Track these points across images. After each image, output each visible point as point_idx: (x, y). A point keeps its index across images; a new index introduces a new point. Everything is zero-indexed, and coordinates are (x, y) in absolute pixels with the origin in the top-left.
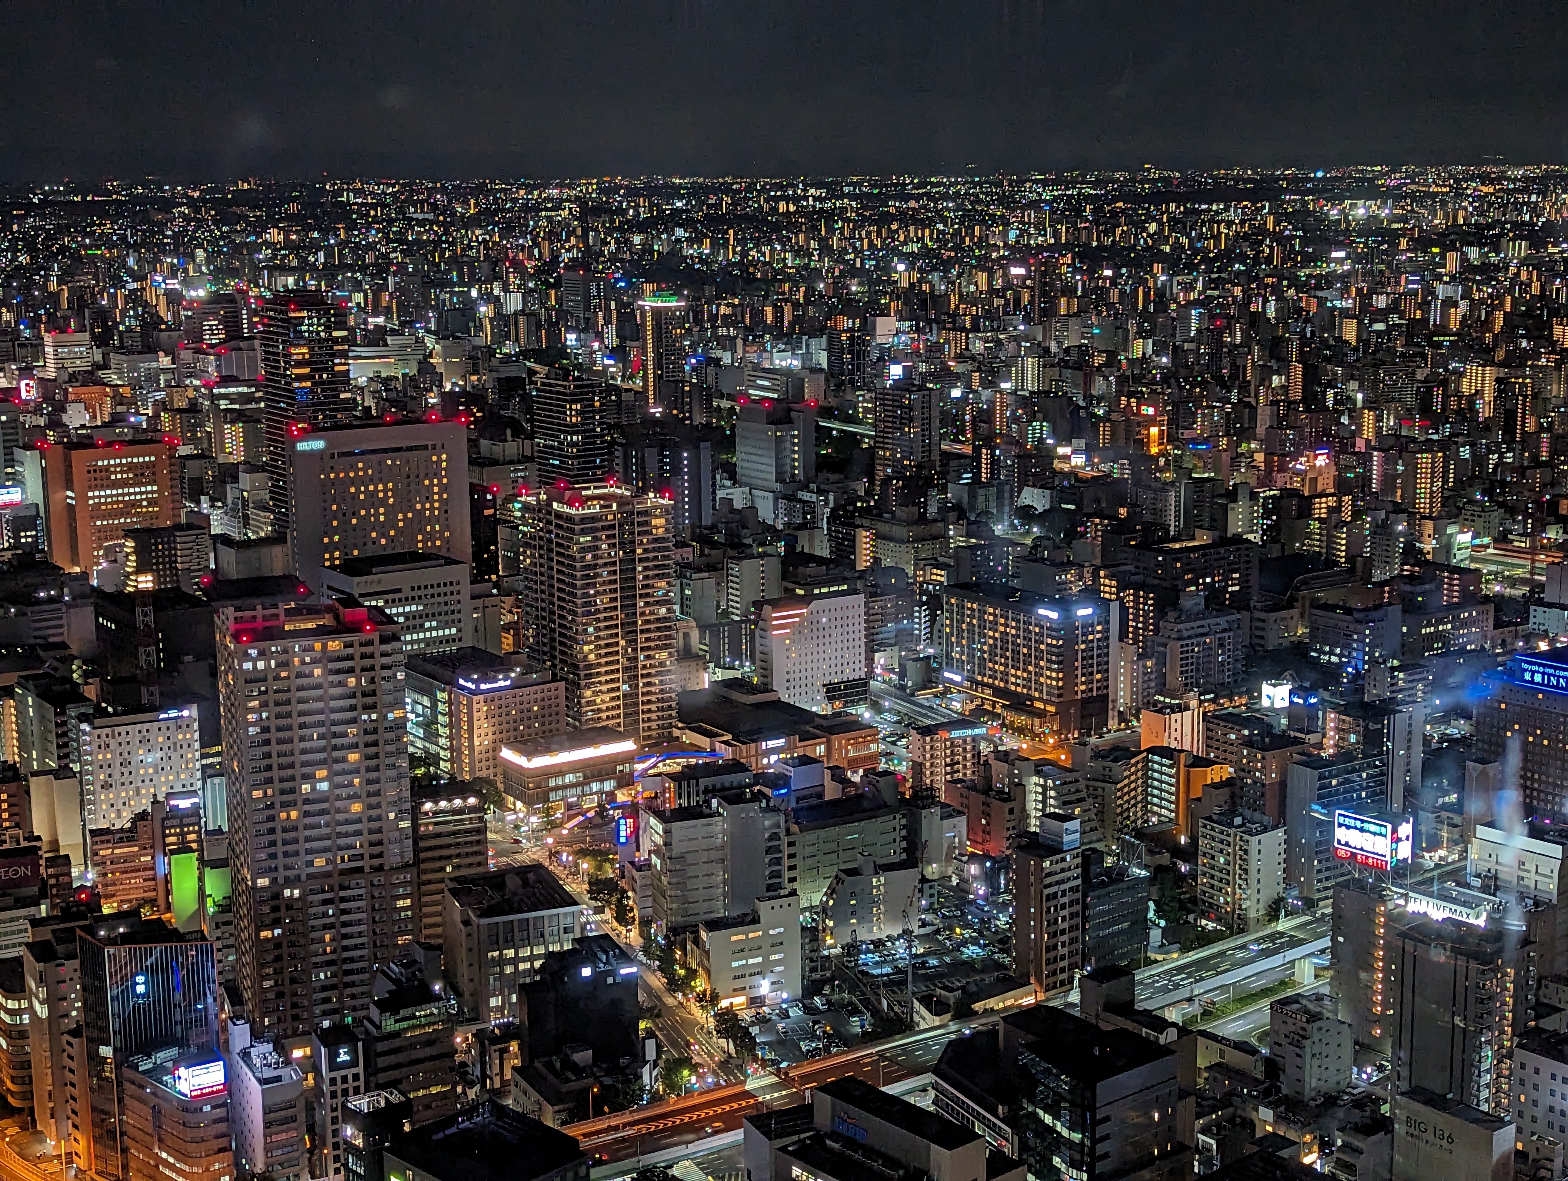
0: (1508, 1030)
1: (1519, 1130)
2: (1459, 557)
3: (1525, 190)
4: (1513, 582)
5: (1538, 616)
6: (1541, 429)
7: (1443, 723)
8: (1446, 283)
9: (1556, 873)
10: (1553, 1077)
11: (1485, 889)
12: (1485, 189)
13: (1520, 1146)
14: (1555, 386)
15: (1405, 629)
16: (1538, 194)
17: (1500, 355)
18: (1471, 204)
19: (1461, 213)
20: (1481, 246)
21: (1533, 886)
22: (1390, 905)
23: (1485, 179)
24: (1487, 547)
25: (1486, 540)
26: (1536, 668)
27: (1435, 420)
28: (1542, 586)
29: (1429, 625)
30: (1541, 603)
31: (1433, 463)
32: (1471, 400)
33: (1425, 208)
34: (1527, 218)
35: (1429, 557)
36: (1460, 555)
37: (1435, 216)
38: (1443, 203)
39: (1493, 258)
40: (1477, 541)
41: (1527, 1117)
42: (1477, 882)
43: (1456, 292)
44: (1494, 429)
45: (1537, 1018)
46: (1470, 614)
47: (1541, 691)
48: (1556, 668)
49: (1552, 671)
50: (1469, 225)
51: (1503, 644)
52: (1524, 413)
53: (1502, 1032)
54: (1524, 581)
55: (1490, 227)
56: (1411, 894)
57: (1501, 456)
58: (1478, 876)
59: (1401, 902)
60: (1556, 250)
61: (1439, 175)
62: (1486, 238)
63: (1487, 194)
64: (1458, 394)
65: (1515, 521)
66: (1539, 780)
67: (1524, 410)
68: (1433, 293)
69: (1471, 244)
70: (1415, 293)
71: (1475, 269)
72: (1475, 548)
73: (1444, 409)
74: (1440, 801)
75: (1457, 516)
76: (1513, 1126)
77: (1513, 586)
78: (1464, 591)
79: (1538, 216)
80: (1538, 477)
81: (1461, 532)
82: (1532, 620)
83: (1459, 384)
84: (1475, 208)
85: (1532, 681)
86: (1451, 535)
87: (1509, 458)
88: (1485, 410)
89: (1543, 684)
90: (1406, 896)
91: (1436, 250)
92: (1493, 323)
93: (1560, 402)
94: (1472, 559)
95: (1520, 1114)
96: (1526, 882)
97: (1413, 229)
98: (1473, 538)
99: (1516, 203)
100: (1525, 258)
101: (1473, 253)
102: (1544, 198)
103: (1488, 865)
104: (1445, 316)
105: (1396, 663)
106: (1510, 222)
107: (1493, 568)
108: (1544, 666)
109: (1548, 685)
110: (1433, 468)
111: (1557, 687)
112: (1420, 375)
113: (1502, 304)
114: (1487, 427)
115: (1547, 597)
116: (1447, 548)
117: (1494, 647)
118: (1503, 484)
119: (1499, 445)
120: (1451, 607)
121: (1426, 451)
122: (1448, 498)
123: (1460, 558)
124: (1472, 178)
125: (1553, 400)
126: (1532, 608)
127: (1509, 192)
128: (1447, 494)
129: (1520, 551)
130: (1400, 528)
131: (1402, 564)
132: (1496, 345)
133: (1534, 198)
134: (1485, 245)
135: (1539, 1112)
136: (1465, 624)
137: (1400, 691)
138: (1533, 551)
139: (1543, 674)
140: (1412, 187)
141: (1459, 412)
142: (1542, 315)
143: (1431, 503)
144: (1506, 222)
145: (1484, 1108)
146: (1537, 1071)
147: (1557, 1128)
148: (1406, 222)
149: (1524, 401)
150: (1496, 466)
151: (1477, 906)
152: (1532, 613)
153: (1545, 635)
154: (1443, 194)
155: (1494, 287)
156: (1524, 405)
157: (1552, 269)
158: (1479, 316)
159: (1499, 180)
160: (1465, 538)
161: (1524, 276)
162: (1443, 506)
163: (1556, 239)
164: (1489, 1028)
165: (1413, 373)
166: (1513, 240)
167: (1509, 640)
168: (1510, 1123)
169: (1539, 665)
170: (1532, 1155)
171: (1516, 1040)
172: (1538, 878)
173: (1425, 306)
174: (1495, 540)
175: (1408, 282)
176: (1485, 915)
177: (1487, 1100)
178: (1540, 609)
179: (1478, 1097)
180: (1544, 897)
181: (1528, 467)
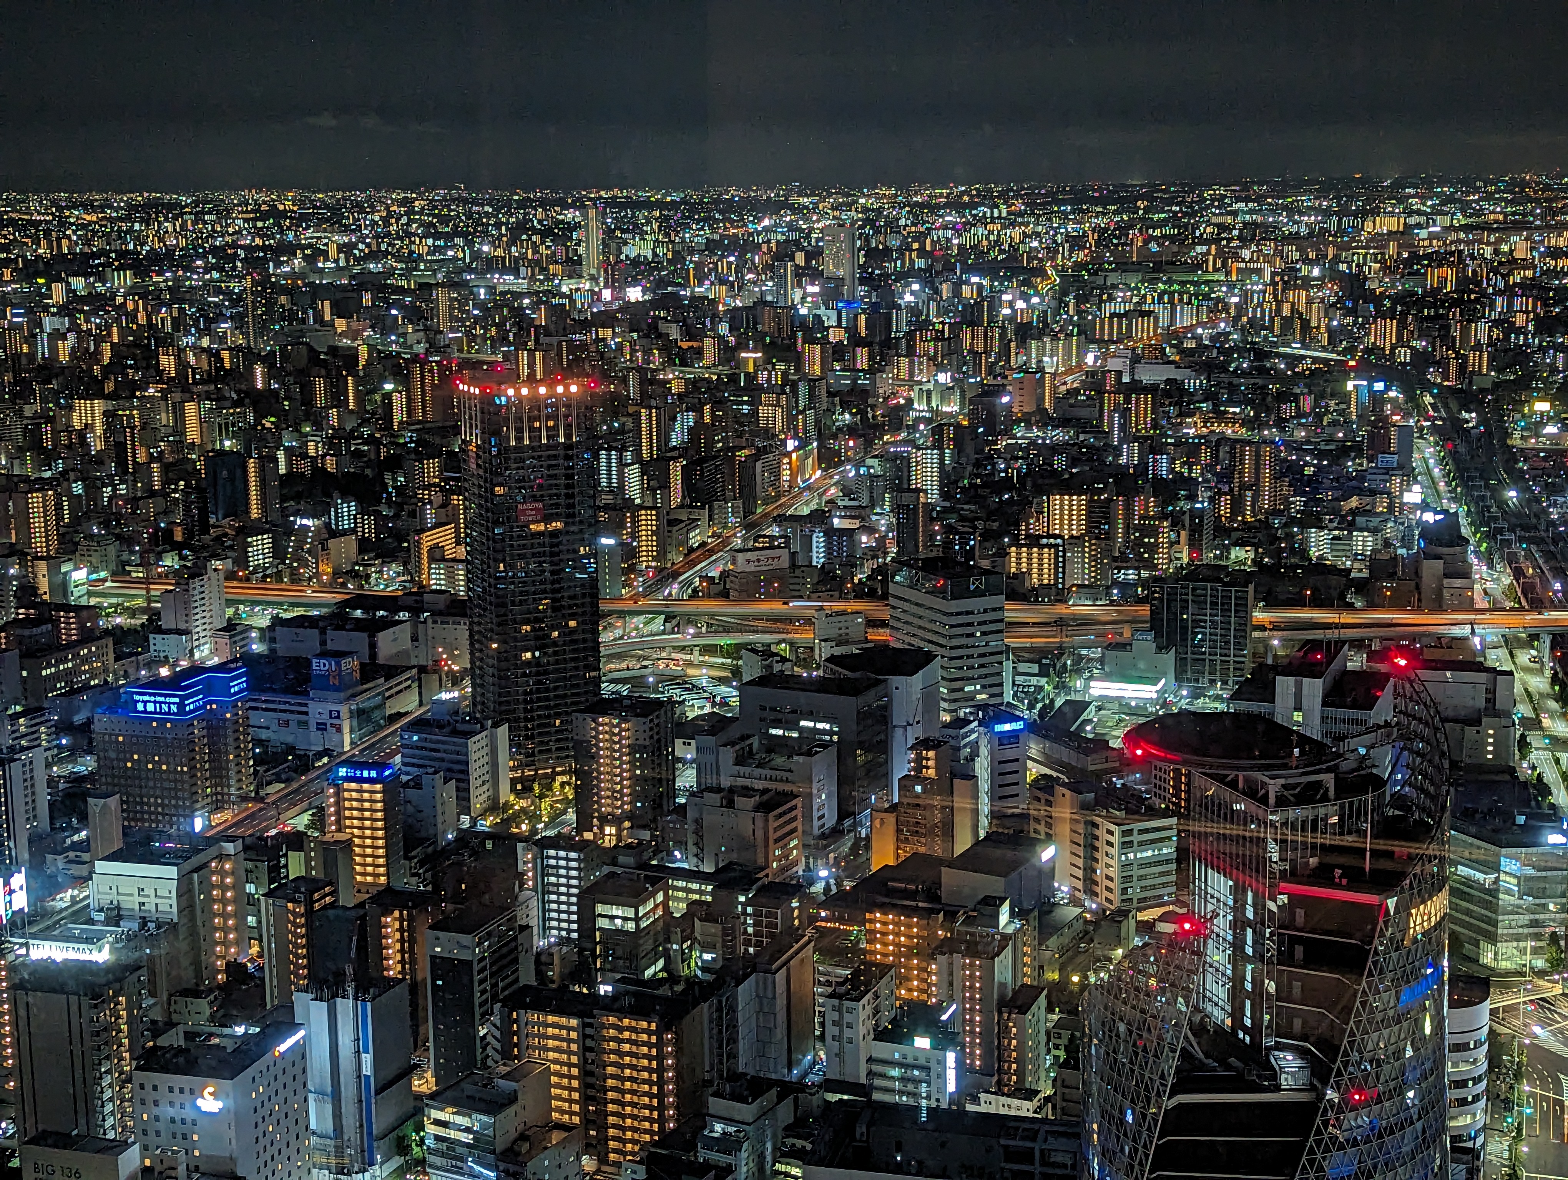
0: (126, 1055)
1: (145, 1148)
2: (76, 594)
3: (128, 218)
4: (133, 613)
5: (157, 642)
6: (151, 459)
7: (68, 762)
8: (53, 314)
9: (174, 894)
10: (171, 1090)
11: (107, 922)
12: (88, 218)
13: (147, 1163)
14: (164, 415)
15: (25, 673)
16: (141, 223)
17: (109, 387)
18: (74, 232)
19: (65, 242)
20: (86, 275)
21: (154, 909)
22: (11, 957)
23: (88, 207)
24: (104, 580)
25: (103, 574)
26: (146, 698)
27: (47, 457)
28: (157, 613)
29: (49, 666)
30: (159, 630)
31: (44, 501)
32: (82, 435)
33: (27, 236)
34: (131, 246)
35: (45, 597)
36: (77, 592)
37: (39, 245)
38: (47, 233)
39: (100, 288)
40: (94, 576)
41: (152, 1134)
42: (100, 917)
43: (63, 324)
44: (107, 461)
45: (154, 1037)
46: (90, 651)
47: (155, 720)
48: (166, 696)
49: (162, 699)
50: (75, 254)
51: (126, 675)
52: (133, 445)
53: (121, 1059)
54: (143, 611)
55: (94, 256)
56: (31, 941)
57: (115, 490)
58: (101, 910)
59: (23, 951)
60: (160, 279)
61: (41, 203)
62: (92, 267)
63: (90, 223)
64: (68, 429)
65: (133, 552)
66: (162, 805)
67: (133, 441)
68: (40, 325)
69: (76, 274)
70: (19, 326)
71: (82, 300)
72: (92, 583)
73: (55, 446)
74: (68, 841)
75: (73, 552)
76: (137, 1145)
77: (133, 616)
78: (82, 628)
79: (142, 245)
80: (151, 507)
81: (77, 568)
82: (152, 648)
83: (69, 418)
84: (79, 237)
85: (145, 712)
86: (66, 573)
87: (123, 489)
88: (96, 444)
89: (155, 713)
90: (26, 945)
91: (41, 281)
92: (101, 353)
93: (170, 431)
94: (90, 594)
95: (145, 1133)
96: (147, 907)
97: (16, 259)
98: (89, 574)
99: (120, 231)
100: (131, 287)
101: (79, 283)
102: (148, 225)
103: (110, 897)
104: (53, 350)
105: (19, 708)
106: (115, 251)
107: (114, 600)
108: (154, 695)
109: (160, 713)
110: (45, 507)
111: (169, 713)
112: (28, 411)
113: (110, 335)
114: (99, 460)
115: (164, 624)
116: (62, 586)
117: (117, 680)
118: (118, 516)
119: (111, 477)
120: (71, 645)
121: (37, 491)
122: (63, 535)
123: (78, 595)
124: (75, 207)
125: (163, 430)
126: (151, 636)
127: (110, 220)
128: (62, 530)
129: (138, 581)
130: (12, 571)
131: (17, 608)
132: (106, 377)
133: (137, 226)
134: (91, 274)
135: (160, 1126)
136: (85, 660)
137: (22, 737)
138: (147, 581)
139: (155, 702)
140: (14, 215)
141: (70, 447)
142: (149, 344)
143: (47, 541)
144: (111, 251)
145: (111, 1135)
146: (155, 1088)
147: (179, 1136)
148: (9, 252)
149: (133, 434)
150: (110, 498)
151: (99, 940)
152: (152, 642)
153: (165, 661)
154: (47, 222)
155: (101, 317)
156: (133, 437)
157: (158, 298)
158: (87, 349)
159: (102, 208)
160: (80, 575)
161: (130, 306)
162: (59, 543)
163: (161, 268)
164: (108, 1058)
165: (21, 411)
166: (118, 269)
167: (131, 671)
168: (134, 1143)
169: (150, 694)
170: (158, 1168)
171: (134, 1063)
172: (159, 901)
173: (31, 339)
174: (114, 574)
175: (14, 315)
176: (107, 947)
177: (113, 1127)
178: (159, 637)
179: (103, 1126)
180: (163, 918)
181: (142, 498)
